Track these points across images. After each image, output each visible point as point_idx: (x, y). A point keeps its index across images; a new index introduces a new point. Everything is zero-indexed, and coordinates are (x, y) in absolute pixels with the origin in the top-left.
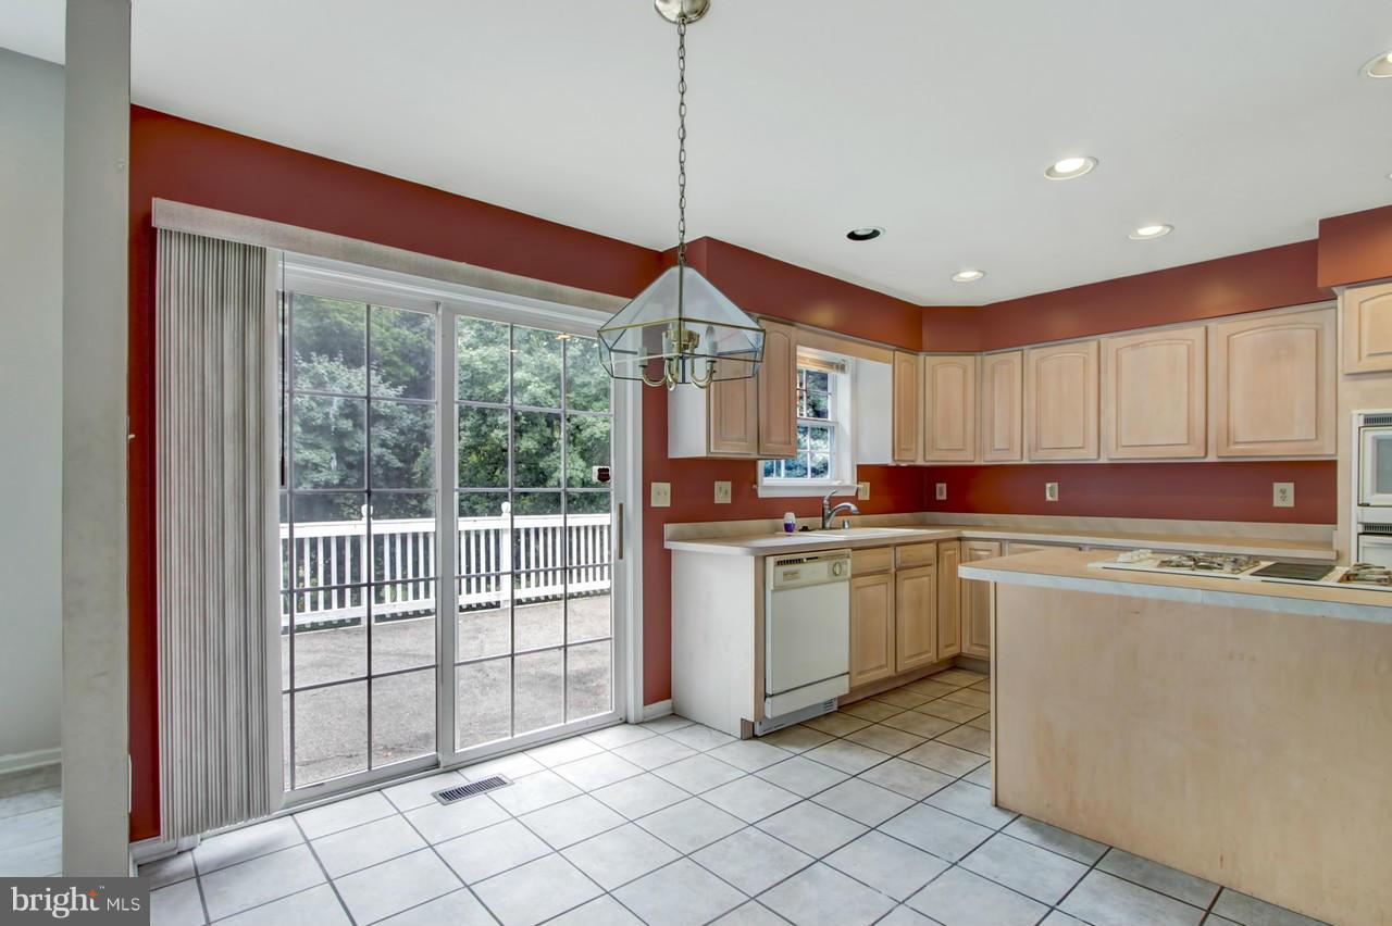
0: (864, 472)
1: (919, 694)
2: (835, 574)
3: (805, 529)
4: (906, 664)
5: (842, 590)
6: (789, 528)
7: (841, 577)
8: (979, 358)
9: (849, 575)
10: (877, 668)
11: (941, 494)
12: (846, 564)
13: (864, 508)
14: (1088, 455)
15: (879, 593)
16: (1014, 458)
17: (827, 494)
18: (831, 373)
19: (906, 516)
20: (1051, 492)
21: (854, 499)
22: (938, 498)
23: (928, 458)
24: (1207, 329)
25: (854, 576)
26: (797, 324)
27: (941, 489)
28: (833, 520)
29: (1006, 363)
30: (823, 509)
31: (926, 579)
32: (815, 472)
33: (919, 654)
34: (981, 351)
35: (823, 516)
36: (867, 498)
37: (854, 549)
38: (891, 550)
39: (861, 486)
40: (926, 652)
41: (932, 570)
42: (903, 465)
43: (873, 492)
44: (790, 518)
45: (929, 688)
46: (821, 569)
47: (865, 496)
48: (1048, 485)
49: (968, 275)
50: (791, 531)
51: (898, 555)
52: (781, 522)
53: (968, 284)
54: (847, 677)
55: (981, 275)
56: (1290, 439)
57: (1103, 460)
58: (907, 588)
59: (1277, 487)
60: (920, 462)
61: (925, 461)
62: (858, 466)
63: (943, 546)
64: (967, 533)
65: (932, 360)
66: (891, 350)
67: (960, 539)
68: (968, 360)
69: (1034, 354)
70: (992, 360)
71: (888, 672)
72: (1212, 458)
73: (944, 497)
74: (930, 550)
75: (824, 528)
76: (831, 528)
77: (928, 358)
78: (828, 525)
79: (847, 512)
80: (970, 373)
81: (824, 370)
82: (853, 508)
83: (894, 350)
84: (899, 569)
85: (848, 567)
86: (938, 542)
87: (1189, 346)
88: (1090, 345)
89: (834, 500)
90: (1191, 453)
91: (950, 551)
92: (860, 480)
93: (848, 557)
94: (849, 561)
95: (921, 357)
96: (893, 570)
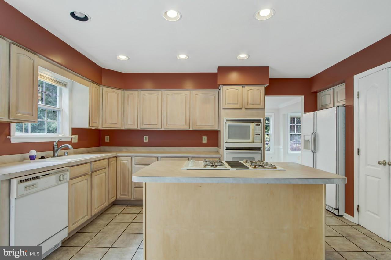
0: (75, 131)
1: (101, 222)
2: (60, 180)
3: (43, 158)
4: (95, 211)
5: (64, 187)
6: (32, 158)
7: (64, 181)
8: (123, 91)
9: (68, 179)
10: (83, 218)
11: (107, 140)
12: (67, 174)
13: (75, 146)
14: (158, 127)
15: (83, 184)
16: (135, 127)
17: (56, 140)
18: (59, 87)
19: (93, 148)
20: (146, 139)
21: (70, 143)
22: (106, 141)
23: (103, 126)
24: (190, 92)
25: (70, 179)
26: (38, 54)
27: (107, 138)
28: (60, 152)
29: (133, 95)
30: (54, 148)
31: (104, 174)
32: (49, 131)
33: (101, 205)
34: (124, 89)
35: (54, 150)
36: (76, 141)
37: (70, 167)
38: (89, 164)
39: (73, 137)
40: (104, 203)
41: (106, 170)
42: (93, 128)
43: (79, 139)
44: (33, 153)
45: (106, 218)
46: (52, 179)
47: (75, 141)
48: (145, 137)
49: (122, 57)
50: (34, 159)
51: (92, 166)
52: (28, 155)
53: (122, 61)
54: (67, 229)
55: (127, 59)
56: (207, 125)
57: (163, 129)
58: (96, 179)
59: (203, 137)
60: (100, 128)
61: (102, 127)
62: (72, 128)
63: (110, 160)
64: (119, 154)
65: (105, 89)
66: (89, 81)
67: (116, 157)
68: (119, 92)
69: (142, 93)
70: (128, 93)
71: (87, 218)
72: (191, 129)
73: (108, 141)
74: (106, 162)
75: (54, 156)
76: (58, 156)
77: (104, 88)
78: (56, 155)
79: (67, 148)
80: (120, 96)
81: (55, 84)
82: (70, 146)
83: (90, 82)
84: (92, 172)
85: (68, 176)
86: (108, 159)
87: (186, 96)
88: (159, 92)
89: (60, 143)
90: (185, 127)
91: (113, 162)
92: (73, 134)
93: (68, 171)
94: (68, 173)
95: (101, 87)
96: (90, 172)
